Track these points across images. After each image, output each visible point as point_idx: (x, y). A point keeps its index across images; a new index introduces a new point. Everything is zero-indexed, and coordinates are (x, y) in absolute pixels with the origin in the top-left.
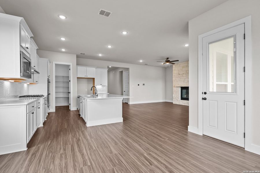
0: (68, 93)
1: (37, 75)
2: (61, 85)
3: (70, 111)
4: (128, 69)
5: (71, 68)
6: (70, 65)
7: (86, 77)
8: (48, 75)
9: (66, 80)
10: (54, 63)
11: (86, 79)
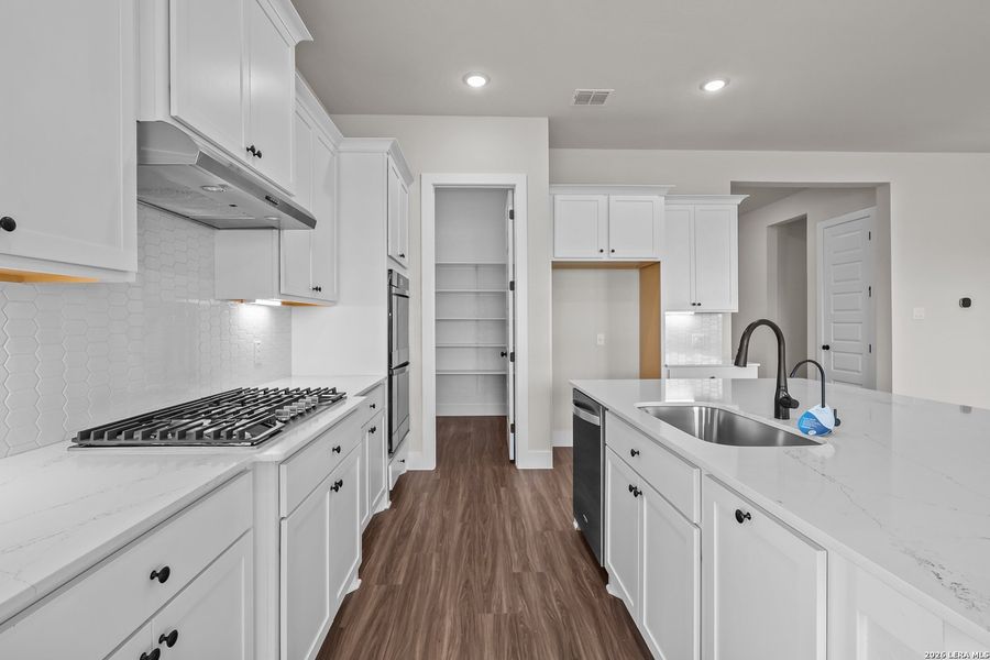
0: (503, 354)
1: (305, 233)
2: (468, 309)
3: (513, 470)
4: (872, 194)
5: (520, 203)
6: (513, 189)
7: (605, 258)
8: (396, 253)
9: (490, 284)
10: (430, 180)
11: (601, 274)
